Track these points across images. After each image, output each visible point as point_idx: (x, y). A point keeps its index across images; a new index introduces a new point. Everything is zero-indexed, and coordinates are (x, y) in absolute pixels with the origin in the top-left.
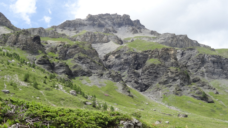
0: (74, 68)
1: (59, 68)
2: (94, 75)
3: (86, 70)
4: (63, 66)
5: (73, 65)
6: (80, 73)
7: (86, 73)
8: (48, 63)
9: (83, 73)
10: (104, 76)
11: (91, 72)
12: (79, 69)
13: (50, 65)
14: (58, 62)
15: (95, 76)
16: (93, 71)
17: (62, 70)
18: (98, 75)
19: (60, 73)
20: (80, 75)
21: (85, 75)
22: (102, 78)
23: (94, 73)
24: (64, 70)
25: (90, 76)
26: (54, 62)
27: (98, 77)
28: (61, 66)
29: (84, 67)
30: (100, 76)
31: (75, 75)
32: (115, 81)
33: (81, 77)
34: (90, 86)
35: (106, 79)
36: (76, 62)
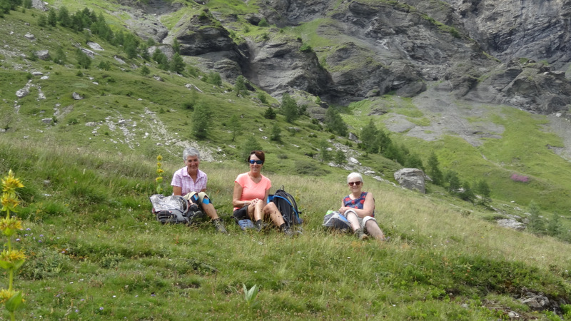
0: (341, 59)
1: (272, 67)
2: (437, 89)
3: (397, 66)
4: (292, 57)
5: (334, 49)
6: (372, 80)
7: (399, 78)
8: (223, 44)
9: (383, 80)
10: (486, 90)
11: (420, 74)
12: (363, 63)
13: (232, 53)
14: (266, 38)
15: (441, 93)
16: (427, 69)
17: (287, 76)
18: (456, 87)
19: (280, 87)
20: (370, 93)
21: (391, 90)
22: (478, 97)
23: (435, 79)
24: (299, 72)
25: (419, 93)
26: (248, 40)
27: (458, 97)
28: (280, 55)
29: (386, 53)
30: (463, 90)
31: (347, 92)
32: (539, 110)
33: (379, 100)
34: (429, 139)
35: (493, 100)
36: (342, 31)
